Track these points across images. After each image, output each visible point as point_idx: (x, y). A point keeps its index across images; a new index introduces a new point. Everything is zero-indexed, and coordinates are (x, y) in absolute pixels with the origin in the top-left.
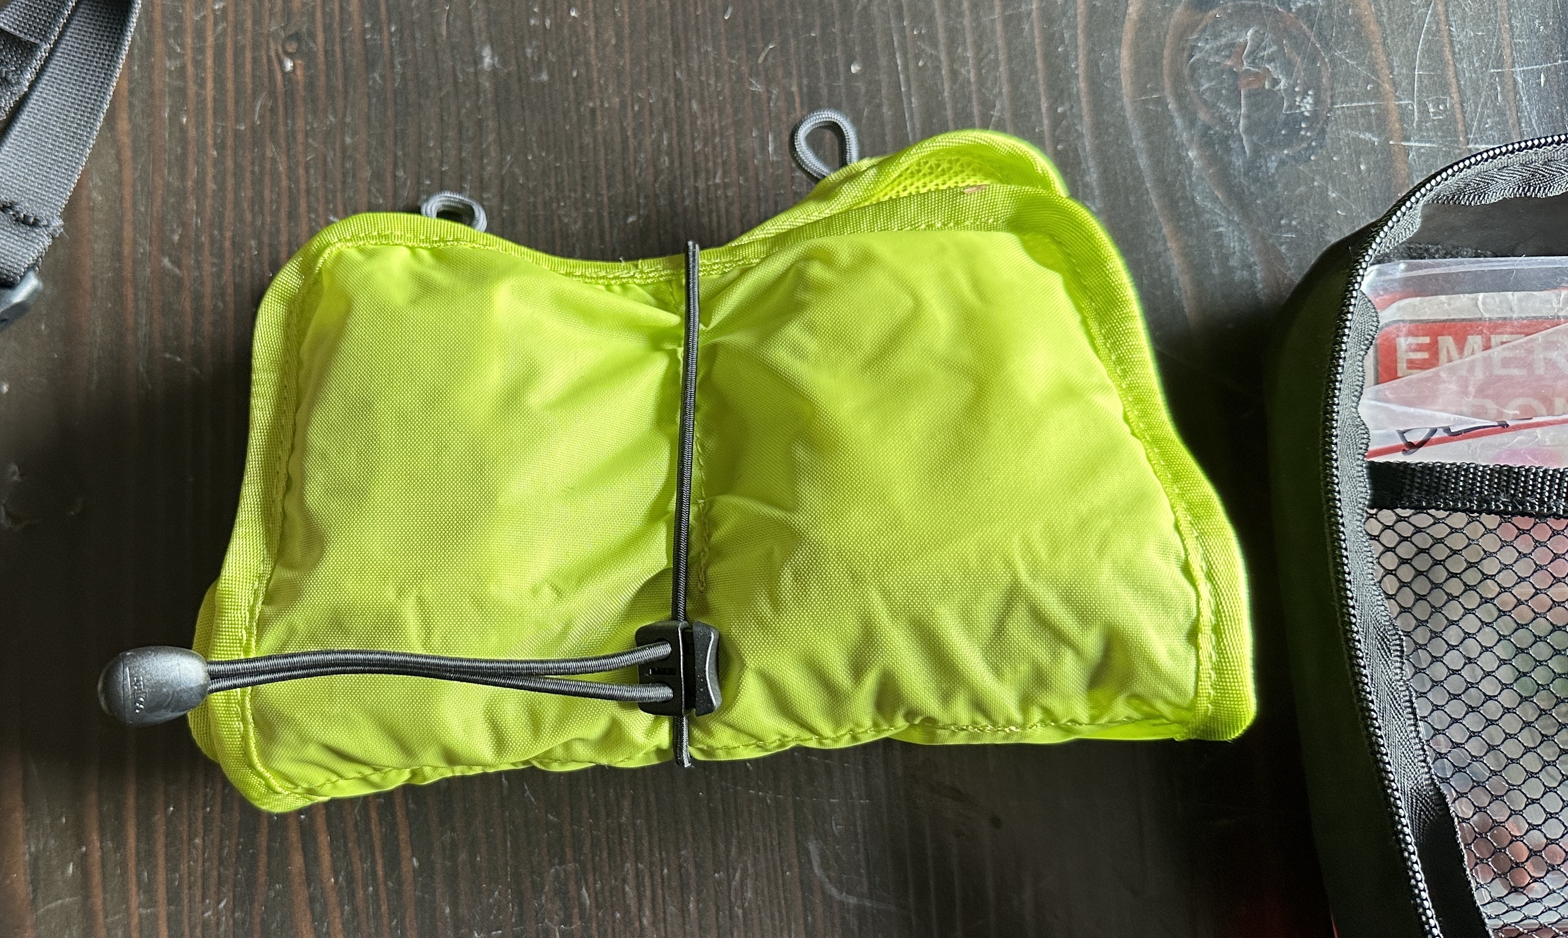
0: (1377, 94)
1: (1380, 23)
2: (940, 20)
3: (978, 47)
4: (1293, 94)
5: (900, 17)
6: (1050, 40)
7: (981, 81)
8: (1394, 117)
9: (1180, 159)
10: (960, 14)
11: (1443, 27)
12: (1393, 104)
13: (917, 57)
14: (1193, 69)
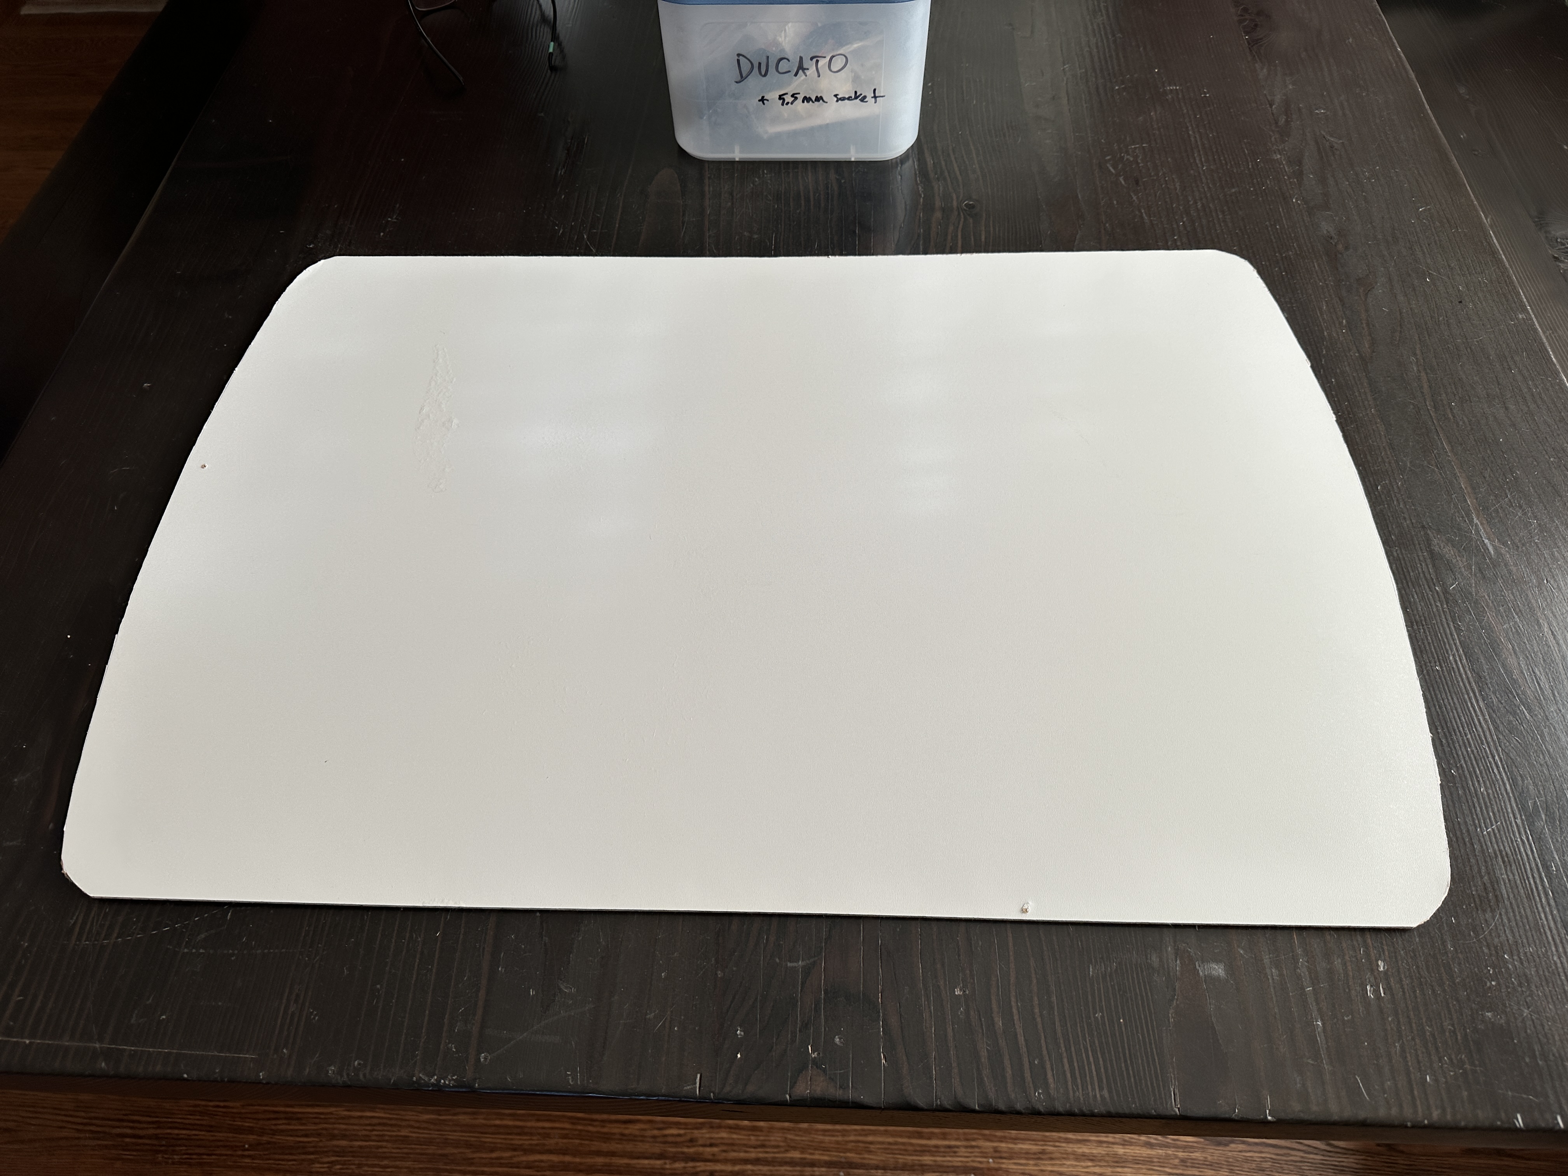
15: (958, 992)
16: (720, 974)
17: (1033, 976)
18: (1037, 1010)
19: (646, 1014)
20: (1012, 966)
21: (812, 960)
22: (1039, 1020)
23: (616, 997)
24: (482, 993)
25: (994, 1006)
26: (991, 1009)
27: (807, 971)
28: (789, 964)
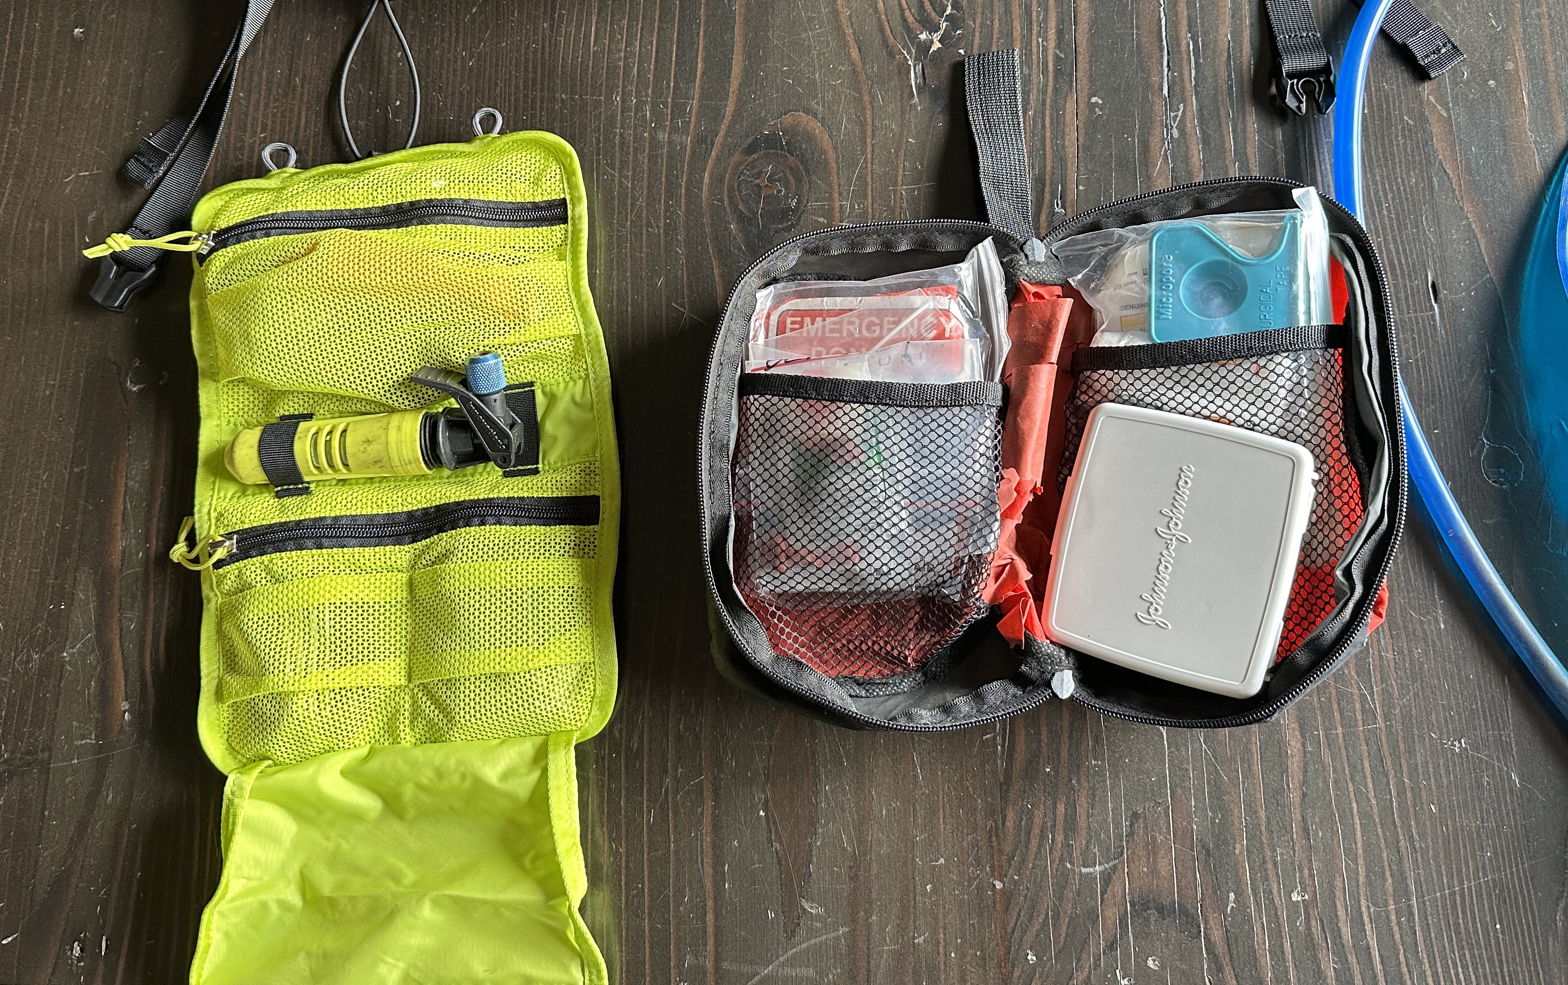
0: (830, 199)
1: (837, 162)
2: (618, 156)
3: (634, 170)
4: (788, 197)
5: (598, 154)
6: (670, 168)
7: (633, 188)
8: (837, 209)
9: (727, 228)
10: (628, 153)
11: (869, 165)
12: (837, 205)
13: (604, 174)
14: (739, 184)
15: (1295, 897)
16: (999, 885)
17: (1388, 873)
18: (1393, 917)
19: (914, 938)
20: (1361, 861)
21: (1111, 864)
22: (1396, 928)
23: (874, 918)
24: (710, 917)
25: (1341, 913)
26: (1337, 916)
27: (1107, 879)
28: (1084, 870)
